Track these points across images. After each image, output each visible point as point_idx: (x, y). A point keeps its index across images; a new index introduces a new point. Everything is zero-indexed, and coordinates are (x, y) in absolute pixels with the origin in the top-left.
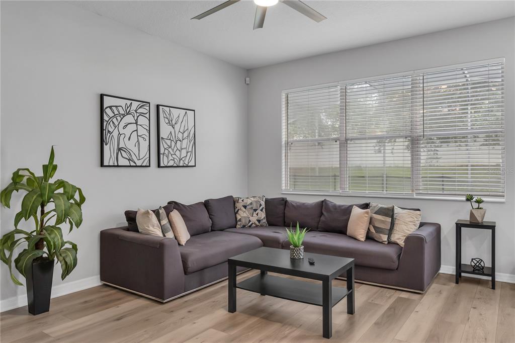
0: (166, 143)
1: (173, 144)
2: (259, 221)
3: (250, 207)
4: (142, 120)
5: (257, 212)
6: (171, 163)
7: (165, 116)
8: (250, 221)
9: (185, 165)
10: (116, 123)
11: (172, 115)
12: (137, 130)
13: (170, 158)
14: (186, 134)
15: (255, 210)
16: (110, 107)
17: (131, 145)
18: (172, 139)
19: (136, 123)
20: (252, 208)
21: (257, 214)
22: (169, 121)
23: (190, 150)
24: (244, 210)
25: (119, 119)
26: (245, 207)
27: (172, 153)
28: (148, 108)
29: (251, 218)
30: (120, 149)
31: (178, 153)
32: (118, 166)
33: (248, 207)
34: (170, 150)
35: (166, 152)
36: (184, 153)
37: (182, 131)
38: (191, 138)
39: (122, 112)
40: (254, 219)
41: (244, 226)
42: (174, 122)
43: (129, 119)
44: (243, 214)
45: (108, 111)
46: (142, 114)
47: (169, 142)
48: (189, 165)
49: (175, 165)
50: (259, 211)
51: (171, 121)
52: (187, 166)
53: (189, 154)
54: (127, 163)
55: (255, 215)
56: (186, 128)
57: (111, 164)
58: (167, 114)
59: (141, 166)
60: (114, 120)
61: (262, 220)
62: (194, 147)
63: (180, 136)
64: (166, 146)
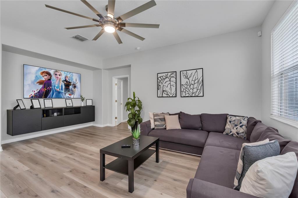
0: (185, 87)
1: (188, 86)
2: (238, 134)
3: (233, 122)
4: (172, 79)
5: (237, 127)
6: (187, 95)
7: (184, 75)
8: (231, 132)
9: (196, 96)
10: (162, 82)
11: (187, 73)
12: (170, 83)
13: (187, 93)
14: (196, 81)
15: (236, 125)
16: (160, 77)
17: (168, 89)
18: (187, 84)
19: (170, 81)
20: (234, 123)
21: (237, 129)
22: (186, 77)
23: (200, 88)
24: (229, 123)
25: (163, 80)
26: (230, 122)
27: (188, 90)
28: (175, 74)
29: (232, 130)
30: (163, 91)
31: (191, 91)
32: (163, 97)
33: (232, 122)
34: (187, 89)
35: (184, 90)
36: (195, 90)
37: (193, 80)
38: (200, 82)
39: (164, 78)
40: (234, 131)
41: (227, 134)
42: (189, 77)
43: (167, 79)
44: (228, 126)
45: (159, 79)
46: (172, 77)
47: (186, 86)
48: (198, 96)
49: (189, 96)
50: (238, 127)
51: (187, 77)
52: (197, 96)
53: (199, 90)
54: (166, 96)
55: (235, 128)
56: (197, 78)
57: (160, 96)
58: (185, 74)
59: (172, 97)
60: (162, 81)
61: (240, 133)
62: (202, 87)
63: (193, 82)
64: (184, 88)
